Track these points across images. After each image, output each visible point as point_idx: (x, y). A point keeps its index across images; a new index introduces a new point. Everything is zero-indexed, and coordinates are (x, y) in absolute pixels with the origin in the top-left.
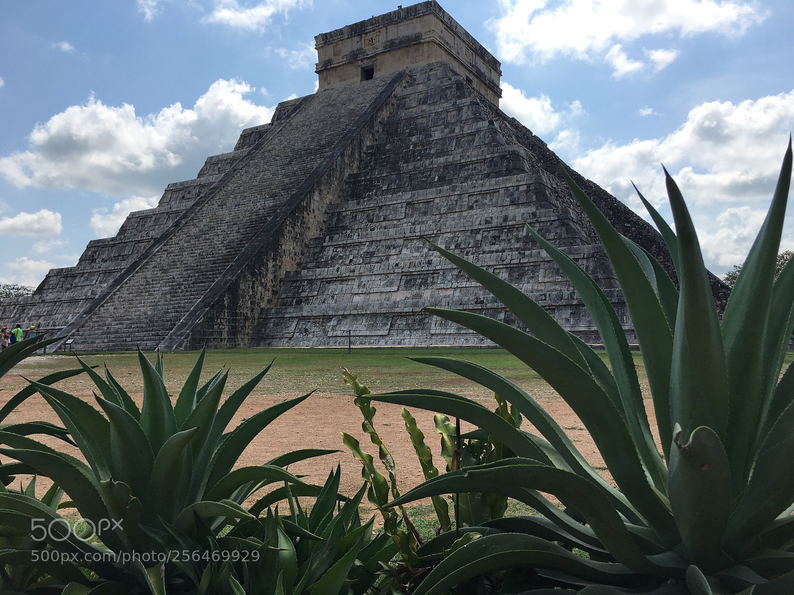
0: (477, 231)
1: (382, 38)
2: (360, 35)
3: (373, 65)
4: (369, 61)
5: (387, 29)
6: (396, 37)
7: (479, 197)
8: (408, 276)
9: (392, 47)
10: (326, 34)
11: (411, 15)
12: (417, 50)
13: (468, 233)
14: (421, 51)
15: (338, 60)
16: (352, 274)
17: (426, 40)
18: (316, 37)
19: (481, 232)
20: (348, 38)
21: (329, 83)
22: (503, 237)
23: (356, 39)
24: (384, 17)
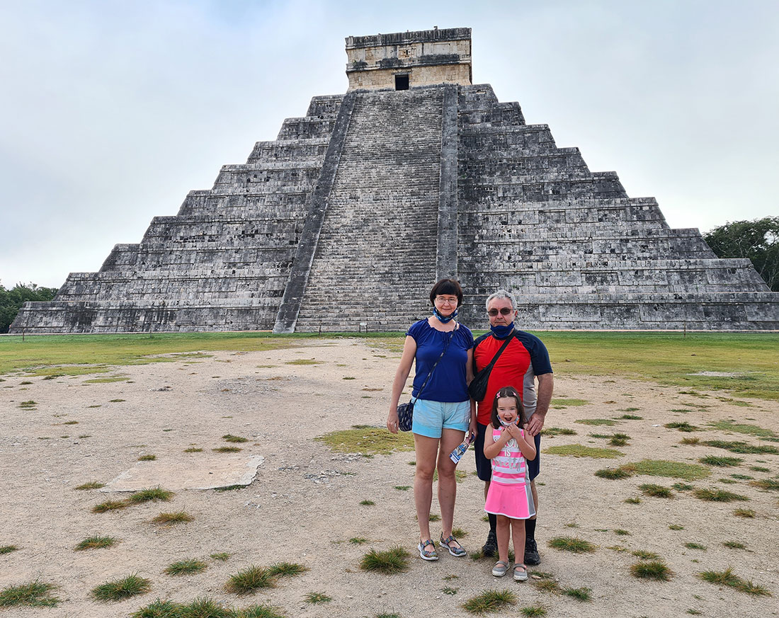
0: (627, 241)
1: (417, 52)
2: (395, 46)
3: (408, 75)
4: (404, 71)
5: (423, 45)
6: (432, 54)
7: (607, 212)
8: (586, 274)
9: (428, 62)
10: (358, 38)
11: (449, 37)
12: (453, 69)
13: (618, 242)
14: (457, 71)
15: (371, 65)
16: (531, 270)
17: (463, 62)
18: (347, 39)
19: (630, 241)
20: (382, 46)
21: (361, 85)
22: (651, 247)
23: (390, 49)
24: (420, 34)
